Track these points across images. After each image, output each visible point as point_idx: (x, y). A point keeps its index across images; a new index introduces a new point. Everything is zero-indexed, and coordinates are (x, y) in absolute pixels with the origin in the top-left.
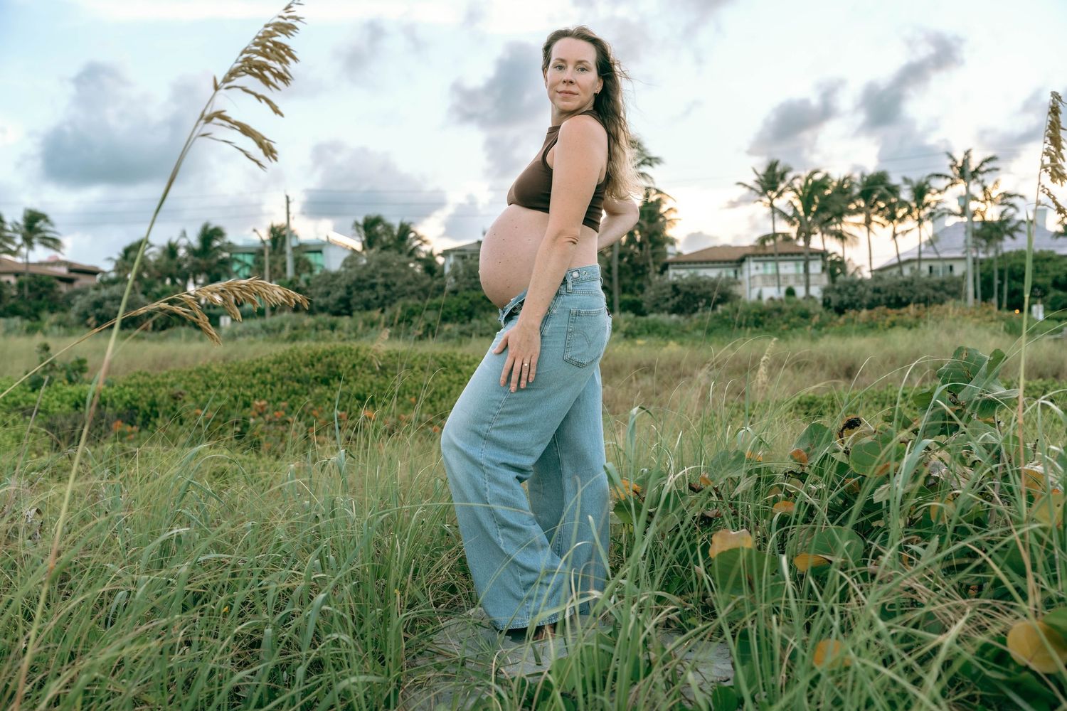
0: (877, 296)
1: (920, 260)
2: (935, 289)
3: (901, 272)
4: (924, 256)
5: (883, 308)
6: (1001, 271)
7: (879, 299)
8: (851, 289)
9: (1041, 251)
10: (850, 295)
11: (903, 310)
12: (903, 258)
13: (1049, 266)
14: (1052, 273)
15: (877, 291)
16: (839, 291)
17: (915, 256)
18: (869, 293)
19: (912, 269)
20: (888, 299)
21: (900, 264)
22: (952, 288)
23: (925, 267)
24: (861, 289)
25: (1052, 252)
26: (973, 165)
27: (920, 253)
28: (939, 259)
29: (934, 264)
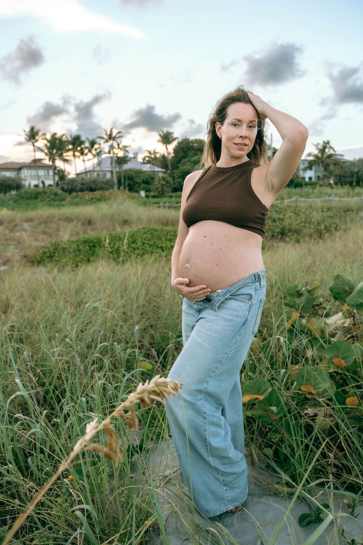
0: (82, 186)
1: (94, 171)
2: (105, 184)
3: (86, 175)
4: (95, 169)
5: (87, 192)
6: (125, 176)
7: (84, 188)
8: (72, 183)
9: (138, 170)
10: (72, 186)
11: (95, 193)
12: (88, 170)
13: (141, 175)
14: (142, 178)
15: (83, 184)
16: (67, 184)
17: (91, 169)
18: (80, 185)
19: (91, 175)
20: (87, 188)
21: (86, 172)
22: (110, 184)
23: (95, 174)
24: (76, 183)
25: (141, 170)
26: (114, 134)
27: (94, 168)
28: (102, 171)
29: (99, 173)
